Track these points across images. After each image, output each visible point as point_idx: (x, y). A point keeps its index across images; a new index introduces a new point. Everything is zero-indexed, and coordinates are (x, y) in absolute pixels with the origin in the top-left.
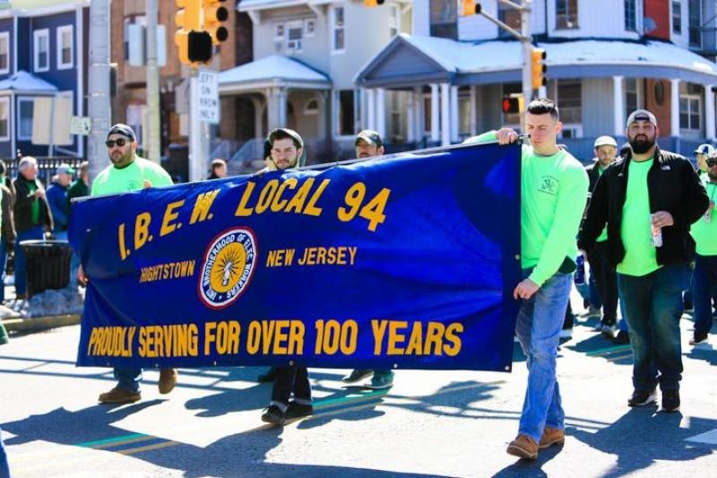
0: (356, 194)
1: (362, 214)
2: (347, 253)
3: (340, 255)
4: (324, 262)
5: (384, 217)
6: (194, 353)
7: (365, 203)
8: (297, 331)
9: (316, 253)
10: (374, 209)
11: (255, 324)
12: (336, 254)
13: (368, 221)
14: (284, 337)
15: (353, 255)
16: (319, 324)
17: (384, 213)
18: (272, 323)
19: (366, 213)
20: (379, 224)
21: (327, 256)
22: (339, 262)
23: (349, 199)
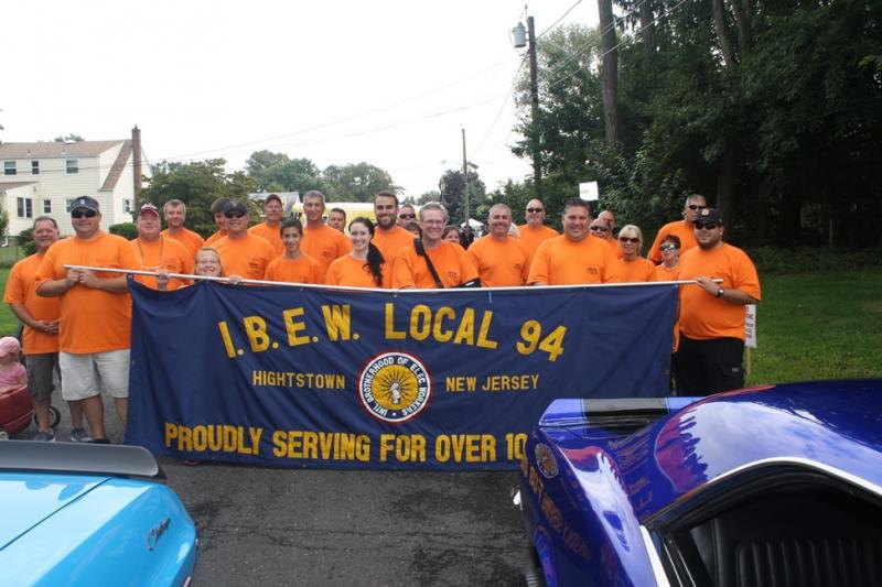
0: (531, 331)
1: (541, 347)
2: (530, 380)
3: (523, 382)
4: (508, 388)
5: (562, 350)
6: (366, 458)
7: (541, 339)
8: (488, 443)
9: (500, 381)
10: (552, 343)
11: (442, 438)
12: (520, 382)
13: (549, 354)
14: (476, 448)
15: (535, 381)
16: (509, 437)
17: (562, 346)
18: (462, 437)
19: (545, 346)
20: (558, 356)
21: (511, 383)
22: (523, 387)
23: (525, 334)
